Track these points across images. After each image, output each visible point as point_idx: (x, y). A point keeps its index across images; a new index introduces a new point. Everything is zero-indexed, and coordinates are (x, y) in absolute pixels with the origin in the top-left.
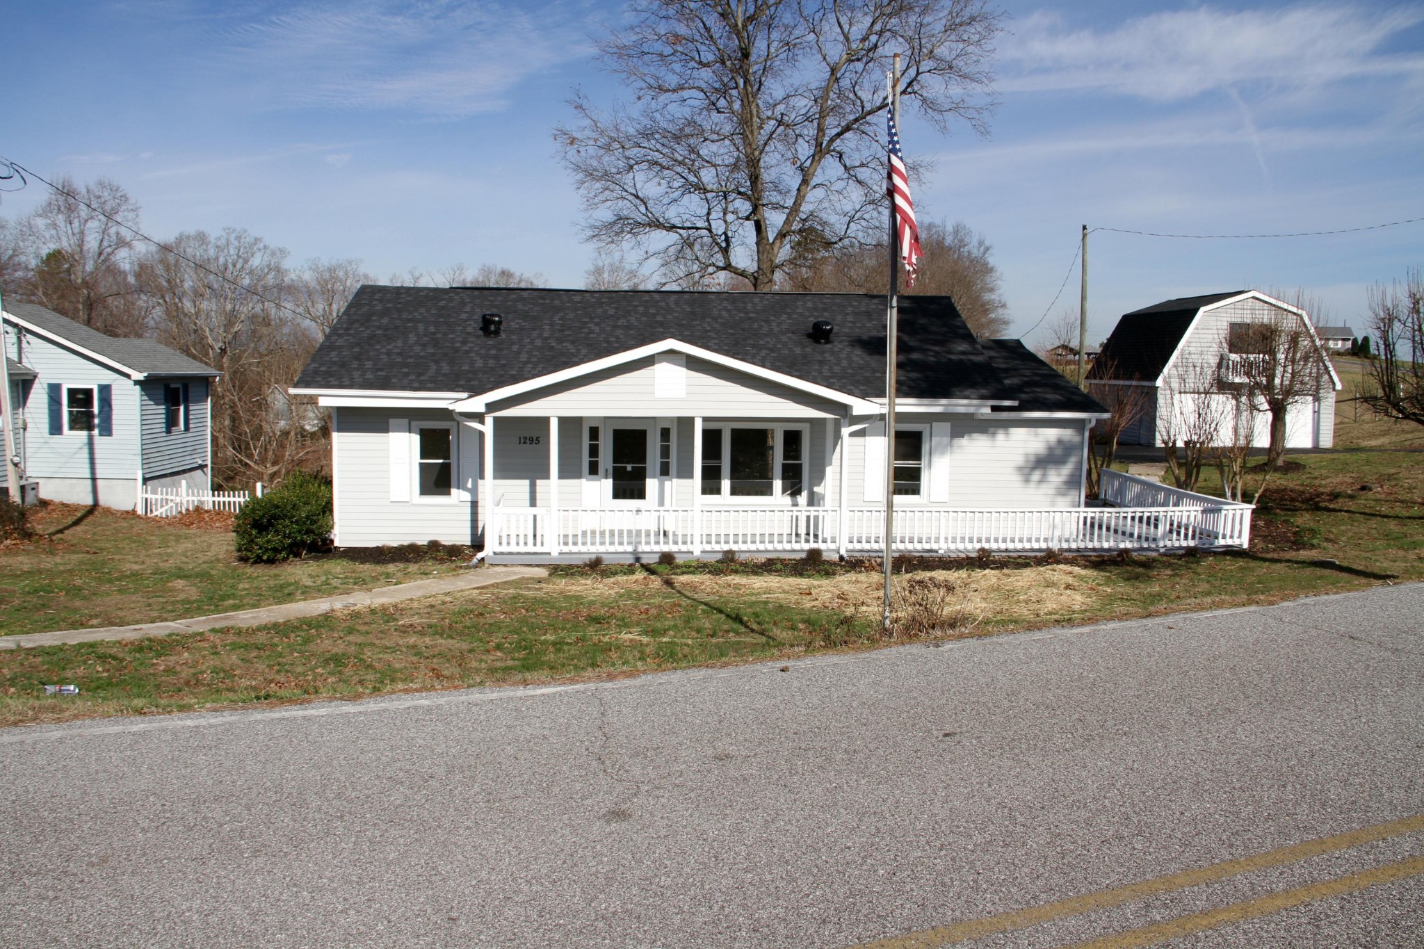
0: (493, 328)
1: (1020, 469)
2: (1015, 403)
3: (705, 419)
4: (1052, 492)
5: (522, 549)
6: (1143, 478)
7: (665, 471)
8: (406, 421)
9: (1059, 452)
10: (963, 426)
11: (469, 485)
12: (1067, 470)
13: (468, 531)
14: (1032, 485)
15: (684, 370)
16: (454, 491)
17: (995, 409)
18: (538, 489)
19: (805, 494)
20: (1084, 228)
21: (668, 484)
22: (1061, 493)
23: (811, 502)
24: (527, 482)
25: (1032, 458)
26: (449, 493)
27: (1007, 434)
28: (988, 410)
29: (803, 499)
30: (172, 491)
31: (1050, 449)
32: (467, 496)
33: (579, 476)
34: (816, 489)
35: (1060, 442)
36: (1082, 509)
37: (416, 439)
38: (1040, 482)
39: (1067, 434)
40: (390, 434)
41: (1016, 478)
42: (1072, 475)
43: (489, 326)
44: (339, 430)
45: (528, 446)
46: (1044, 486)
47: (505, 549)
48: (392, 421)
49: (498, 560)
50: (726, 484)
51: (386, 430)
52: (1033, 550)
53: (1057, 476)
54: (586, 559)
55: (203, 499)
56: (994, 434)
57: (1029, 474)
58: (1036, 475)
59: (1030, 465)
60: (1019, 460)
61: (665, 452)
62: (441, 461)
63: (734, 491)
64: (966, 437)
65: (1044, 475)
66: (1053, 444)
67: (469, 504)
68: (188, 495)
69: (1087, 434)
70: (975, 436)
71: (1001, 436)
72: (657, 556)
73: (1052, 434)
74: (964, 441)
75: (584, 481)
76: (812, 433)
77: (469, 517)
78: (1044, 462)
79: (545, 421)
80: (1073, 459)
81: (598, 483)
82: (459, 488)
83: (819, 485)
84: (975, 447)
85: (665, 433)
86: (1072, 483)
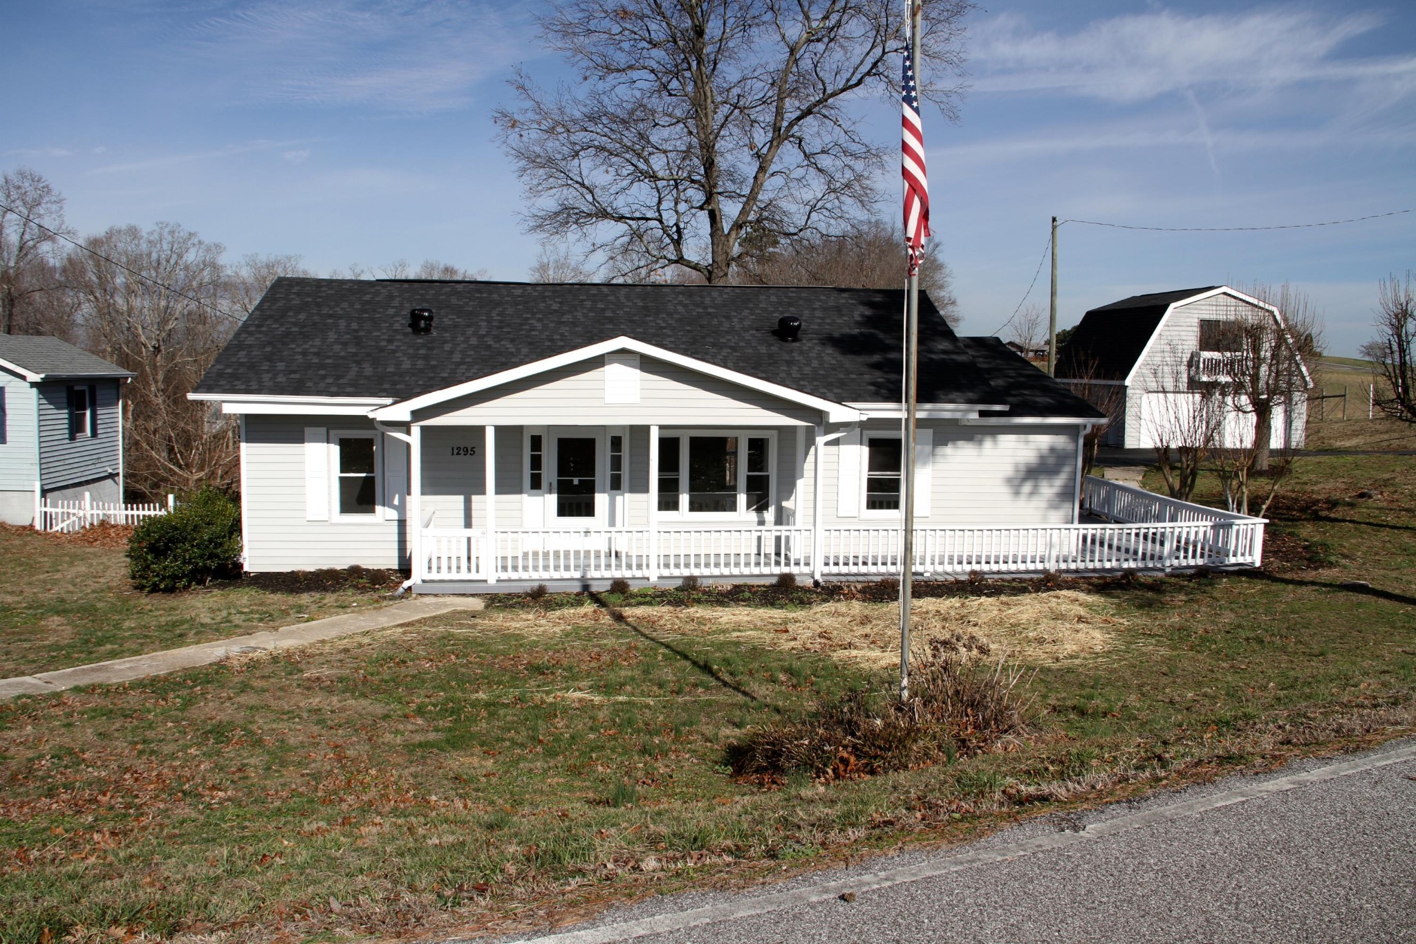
0: (422, 324)
1: (1009, 481)
2: (1005, 408)
3: (661, 427)
4: (1043, 504)
5: (454, 576)
6: (1120, 483)
7: (616, 485)
8: (324, 430)
9: (1051, 461)
10: (946, 433)
11: (396, 502)
12: (1059, 481)
13: (396, 554)
14: (1023, 497)
15: (638, 371)
16: (378, 508)
17: (983, 414)
18: (474, 506)
19: (772, 509)
20: (1054, 220)
21: (619, 499)
22: (1053, 506)
23: (779, 521)
24: (461, 498)
25: (1022, 468)
26: (373, 511)
27: (995, 441)
28: (975, 416)
29: (770, 515)
30: (74, 504)
31: (1042, 457)
32: (394, 514)
33: (520, 492)
34: (784, 504)
35: (1052, 450)
36: (1076, 525)
37: (335, 450)
38: (1032, 494)
39: (1060, 441)
40: (306, 444)
41: (1005, 491)
42: (1065, 487)
43: (419, 323)
44: (247, 441)
45: (462, 457)
46: (1035, 498)
47: (434, 576)
48: (308, 430)
49: (428, 588)
50: (684, 499)
51: (301, 440)
52: (1027, 572)
53: (1049, 489)
54: (528, 587)
55: (109, 512)
56: (980, 442)
57: (1020, 485)
58: (1027, 488)
59: (1021, 475)
60: (1008, 470)
61: (616, 463)
62: (364, 475)
63: (694, 507)
64: (950, 446)
65: (1036, 486)
66: (1045, 452)
67: (396, 523)
68: (92, 509)
69: (1081, 441)
70: (960, 443)
71: (988, 444)
72: (610, 582)
73: (1044, 441)
74: (948, 450)
75: (525, 496)
76: (779, 441)
77: (396, 538)
78: (1035, 472)
79: (480, 431)
80: (1067, 469)
81: (541, 498)
82: (384, 505)
83: (788, 499)
84: (959, 455)
85: (616, 443)
86: (1066, 495)
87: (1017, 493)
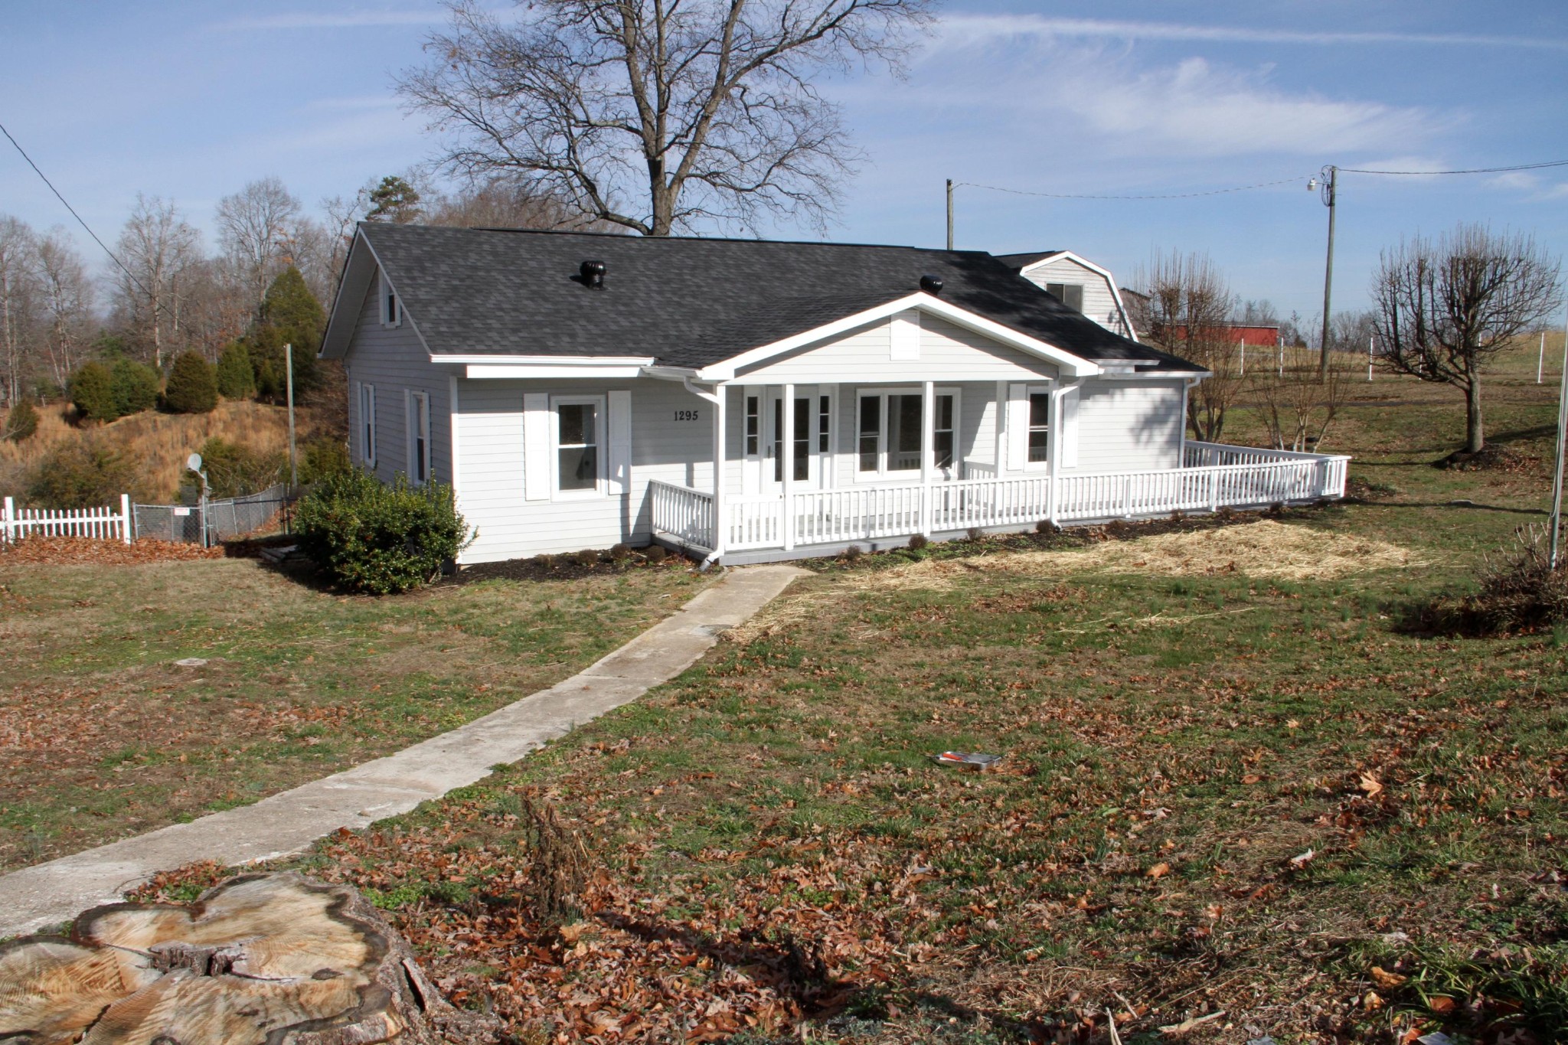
0: (597, 278)
1: (1132, 430)
2: (1156, 363)
4: (1156, 451)
5: (754, 545)
7: (824, 447)
8: (544, 396)
9: (1162, 411)
10: (1092, 388)
11: (620, 474)
12: (1168, 428)
13: (619, 532)
14: (1142, 446)
15: (918, 327)
16: (601, 483)
17: (1138, 369)
18: (696, 474)
19: (955, 465)
20: (949, 183)
21: (827, 460)
22: (1164, 452)
23: (962, 475)
24: (683, 467)
25: (1142, 419)
26: (594, 486)
27: (1124, 394)
28: (1132, 370)
29: (954, 470)
31: (1156, 408)
32: (617, 488)
33: (741, 457)
34: (966, 459)
35: (1163, 401)
36: (1182, 469)
37: (555, 417)
38: (1148, 442)
39: (1168, 393)
40: (526, 413)
41: (1129, 439)
42: (1172, 435)
43: (587, 275)
44: (461, 411)
45: (685, 422)
46: (1150, 446)
48: (528, 397)
49: (733, 560)
50: (883, 458)
51: (522, 409)
53: (1161, 435)
55: (41, 522)
56: (1112, 395)
57: (1139, 435)
58: (1144, 436)
59: (1140, 425)
60: (1130, 420)
61: (824, 424)
62: (584, 445)
63: (892, 466)
64: (1093, 399)
65: (1151, 436)
66: (1158, 404)
67: (619, 498)
68: (16, 518)
69: (1186, 393)
71: (1118, 397)
72: (908, 539)
73: (1157, 393)
74: (1088, 403)
75: (745, 461)
76: (963, 397)
77: (618, 514)
78: (1150, 422)
80: (1173, 419)
81: (756, 464)
82: (608, 478)
83: (968, 454)
84: (1098, 407)
85: (824, 403)
86: (1174, 441)
87: (1138, 441)
